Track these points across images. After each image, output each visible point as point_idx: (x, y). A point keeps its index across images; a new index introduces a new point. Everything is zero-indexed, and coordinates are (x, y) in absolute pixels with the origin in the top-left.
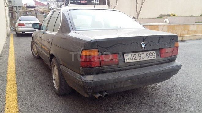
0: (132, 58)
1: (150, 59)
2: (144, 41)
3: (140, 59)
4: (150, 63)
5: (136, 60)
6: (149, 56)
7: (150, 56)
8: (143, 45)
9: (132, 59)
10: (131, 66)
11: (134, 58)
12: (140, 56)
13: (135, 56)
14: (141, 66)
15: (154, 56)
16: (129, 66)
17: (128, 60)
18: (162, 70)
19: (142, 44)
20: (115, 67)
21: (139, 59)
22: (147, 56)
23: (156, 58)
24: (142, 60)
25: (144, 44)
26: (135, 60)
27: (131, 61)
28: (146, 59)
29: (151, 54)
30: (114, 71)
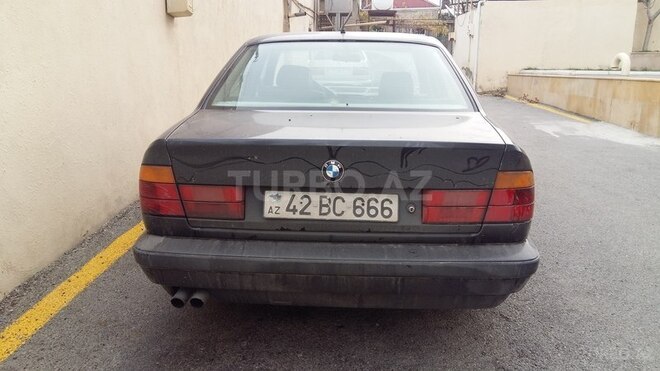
0: (291, 208)
1: (365, 217)
2: (333, 157)
3: (325, 214)
4: (369, 231)
5: (309, 214)
6: (365, 208)
7: (369, 208)
8: (331, 169)
9: (294, 210)
10: (288, 230)
11: (299, 208)
12: (326, 206)
13: (306, 201)
14: (331, 237)
15: (386, 213)
16: (282, 229)
17: (275, 210)
18: (409, 266)
19: (326, 165)
20: (233, 226)
21: (321, 214)
22: (355, 207)
23: (394, 218)
24: (331, 216)
25: (336, 169)
26: (302, 213)
27: (290, 215)
28: (349, 216)
29: (372, 203)
30: (233, 237)
